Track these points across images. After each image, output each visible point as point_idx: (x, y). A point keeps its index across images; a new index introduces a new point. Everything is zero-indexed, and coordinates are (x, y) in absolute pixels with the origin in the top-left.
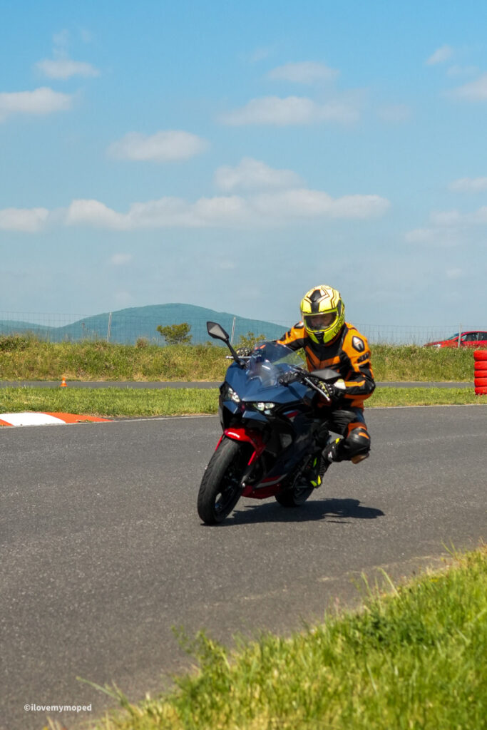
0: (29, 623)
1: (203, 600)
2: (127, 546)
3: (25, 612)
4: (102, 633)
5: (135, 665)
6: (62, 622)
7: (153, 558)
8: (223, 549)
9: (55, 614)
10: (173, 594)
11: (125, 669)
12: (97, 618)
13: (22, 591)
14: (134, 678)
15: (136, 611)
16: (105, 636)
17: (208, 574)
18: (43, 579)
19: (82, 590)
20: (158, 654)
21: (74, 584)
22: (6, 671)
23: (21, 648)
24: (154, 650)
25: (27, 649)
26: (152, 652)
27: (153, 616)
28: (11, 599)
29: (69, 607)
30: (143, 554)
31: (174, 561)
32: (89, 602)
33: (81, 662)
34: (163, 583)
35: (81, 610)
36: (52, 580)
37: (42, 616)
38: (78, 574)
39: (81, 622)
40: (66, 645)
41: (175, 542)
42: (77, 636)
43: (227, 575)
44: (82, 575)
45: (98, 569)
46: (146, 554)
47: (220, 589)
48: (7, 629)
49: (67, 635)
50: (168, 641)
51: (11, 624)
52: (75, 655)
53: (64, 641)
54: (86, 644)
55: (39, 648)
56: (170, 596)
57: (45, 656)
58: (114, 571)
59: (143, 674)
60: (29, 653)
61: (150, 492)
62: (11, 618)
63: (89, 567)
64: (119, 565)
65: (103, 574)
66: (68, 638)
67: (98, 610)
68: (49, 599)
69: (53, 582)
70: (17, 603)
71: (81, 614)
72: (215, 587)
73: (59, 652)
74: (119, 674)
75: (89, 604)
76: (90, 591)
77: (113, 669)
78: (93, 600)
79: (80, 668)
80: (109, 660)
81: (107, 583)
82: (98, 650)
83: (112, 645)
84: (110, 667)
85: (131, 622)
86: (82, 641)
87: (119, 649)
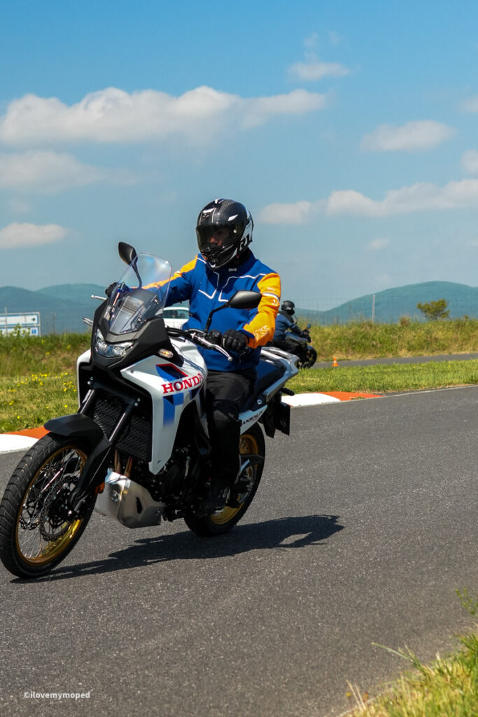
0: (322, 592)
3: (317, 582)
4: (390, 598)
5: (423, 626)
6: (352, 590)
9: (346, 582)
10: (452, 557)
11: (414, 630)
12: (384, 584)
13: (313, 562)
14: (422, 639)
15: (419, 576)
16: (392, 601)
18: (331, 550)
19: (368, 558)
20: (443, 615)
21: (360, 553)
22: (305, 639)
23: (316, 616)
24: (438, 612)
25: (322, 617)
26: (437, 614)
27: (436, 579)
28: (304, 571)
29: (357, 575)
33: (373, 627)
34: (442, 547)
35: (369, 578)
36: (340, 550)
37: (333, 585)
38: (364, 544)
39: (370, 588)
40: (358, 611)
42: (367, 602)
44: (367, 544)
45: (381, 537)
48: (302, 599)
49: (358, 602)
51: (305, 594)
52: (366, 621)
53: (356, 608)
54: (375, 609)
55: (333, 616)
56: (449, 559)
57: (339, 623)
58: (396, 538)
60: (324, 620)
62: (306, 589)
63: (373, 536)
64: (400, 533)
65: (386, 543)
66: (359, 604)
67: (385, 576)
68: (339, 568)
69: (341, 552)
70: (310, 574)
71: (369, 581)
73: (352, 618)
74: (409, 636)
75: (376, 571)
76: (376, 558)
77: (402, 632)
78: (379, 567)
79: (372, 633)
80: (398, 623)
81: (391, 550)
82: (387, 614)
83: (400, 608)
84: (400, 630)
85: (415, 586)
86: (372, 606)
87: (406, 613)
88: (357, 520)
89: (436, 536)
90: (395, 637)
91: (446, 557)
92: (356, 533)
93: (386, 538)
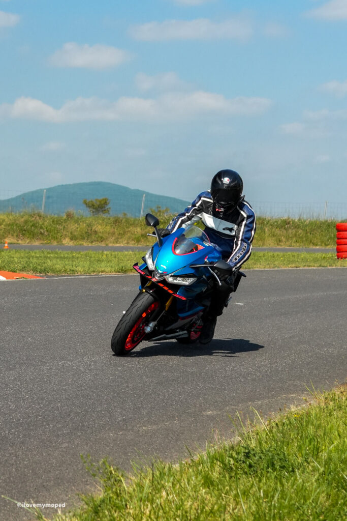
1: (110, 429)
2: (50, 383)
4: (26, 455)
5: (52, 482)
7: (71, 394)
8: (128, 387)
10: (86, 424)
11: (44, 486)
12: (23, 443)
14: (50, 494)
15: (55, 438)
16: (28, 459)
17: (115, 407)
19: (13, 419)
20: (71, 474)
21: (6, 414)
24: (67, 471)
26: (66, 472)
27: (68, 442)
30: (63, 389)
31: (87, 396)
32: (17, 430)
33: (8, 480)
34: (77, 414)
35: (11, 436)
38: (10, 406)
39: (10, 446)
41: (89, 380)
43: (130, 408)
44: (13, 406)
45: (26, 402)
46: (65, 390)
47: (124, 420)
50: (79, 463)
54: (13, 465)
56: (83, 425)
58: (39, 404)
59: (57, 491)
61: (71, 337)
64: (43, 399)
65: (30, 407)
67: (25, 435)
71: (11, 439)
72: (120, 419)
74: (38, 490)
75: (17, 431)
76: (19, 420)
77: (33, 486)
78: (21, 428)
79: (6, 485)
80: (31, 478)
81: (33, 413)
82: (23, 469)
83: (34, 466)
84: (32, 485)
85: (50, 446)
86: (10, 462)
87: (39, 470)
88: (7, 385)
89: (74, 404)
90: (26, 490)
91: (80, 422)
92: (5, 397)
93: (30, 402)
